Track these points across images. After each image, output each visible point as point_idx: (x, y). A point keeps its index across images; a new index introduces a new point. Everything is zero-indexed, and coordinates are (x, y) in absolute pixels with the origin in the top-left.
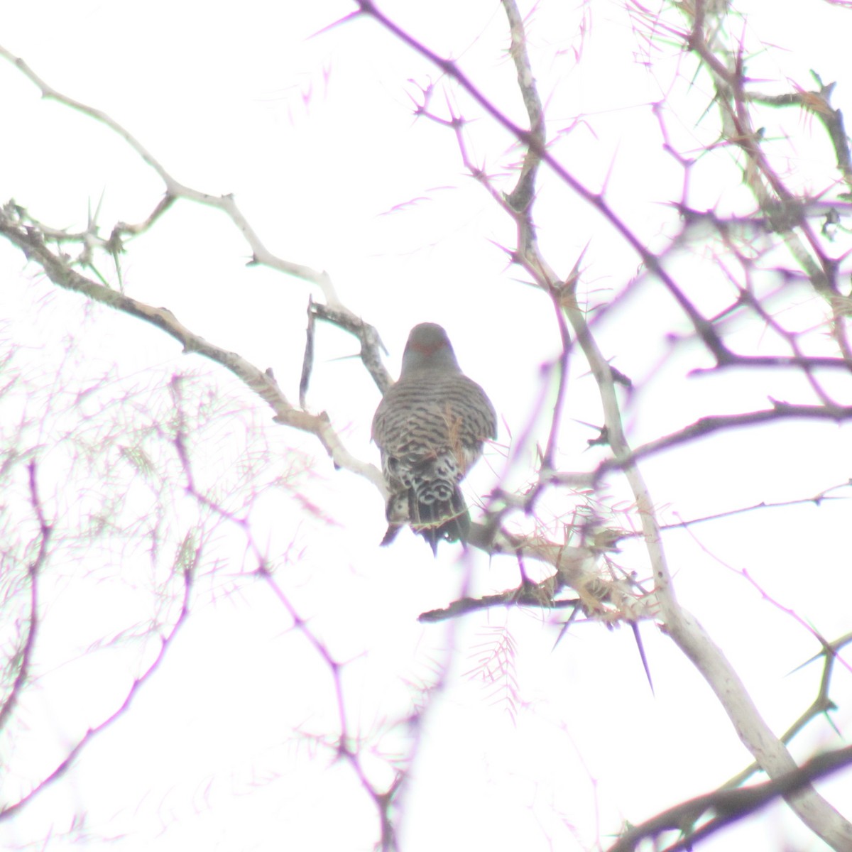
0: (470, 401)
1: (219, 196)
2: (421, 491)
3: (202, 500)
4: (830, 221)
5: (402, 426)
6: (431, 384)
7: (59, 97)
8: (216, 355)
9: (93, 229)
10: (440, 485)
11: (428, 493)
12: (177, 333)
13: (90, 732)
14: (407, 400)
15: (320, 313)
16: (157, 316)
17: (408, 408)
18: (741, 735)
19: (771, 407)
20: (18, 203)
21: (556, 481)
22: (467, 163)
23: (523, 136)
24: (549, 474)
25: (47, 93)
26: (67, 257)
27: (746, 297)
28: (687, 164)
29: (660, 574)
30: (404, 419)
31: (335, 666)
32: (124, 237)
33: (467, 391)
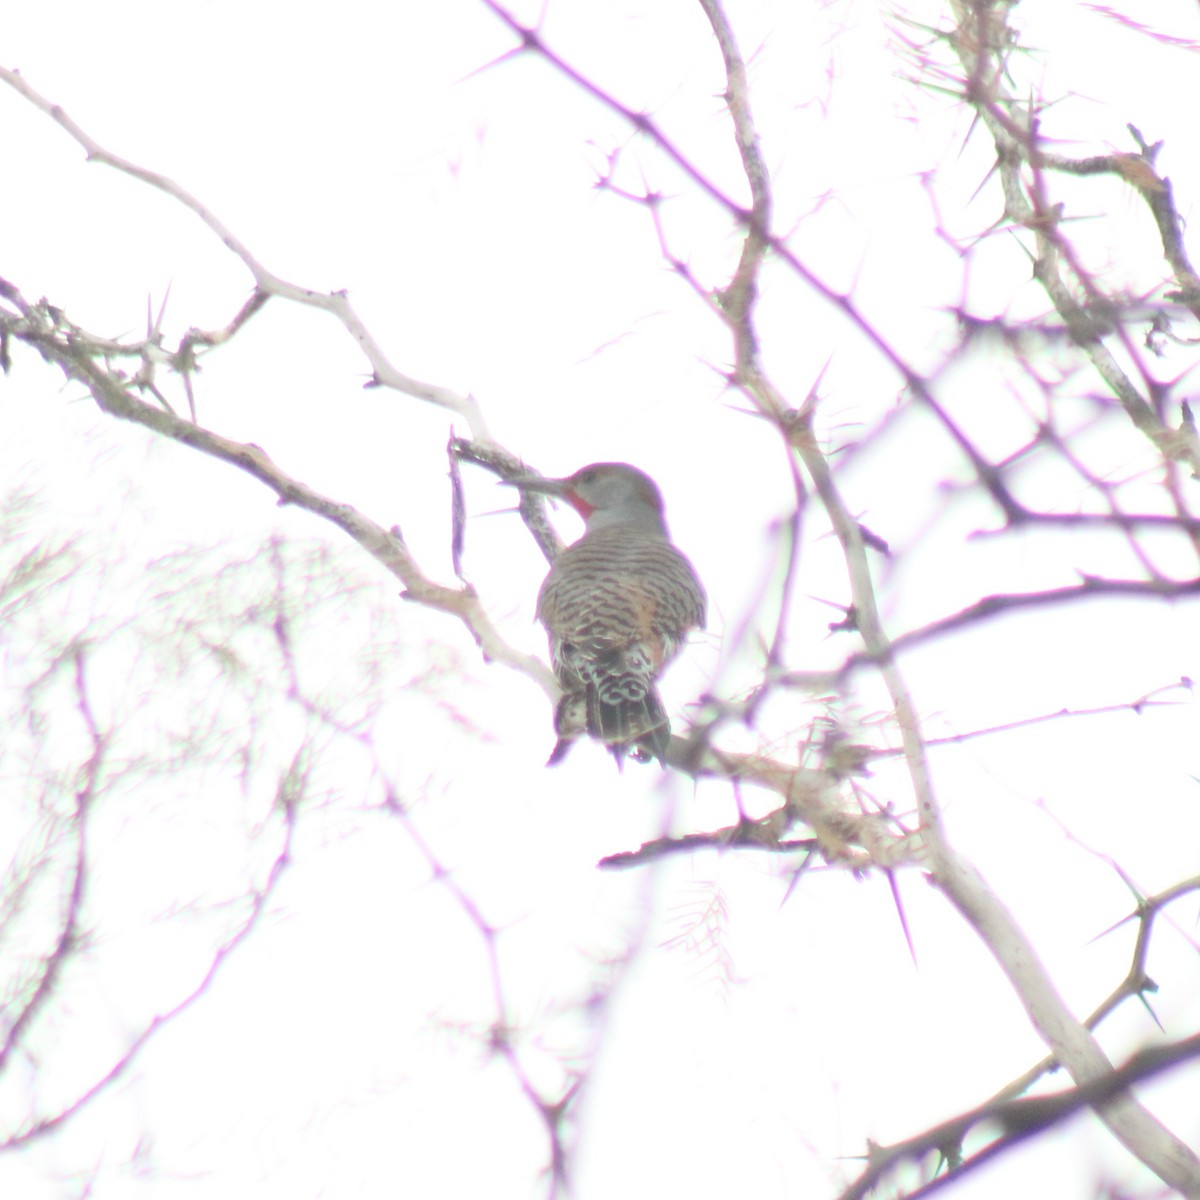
0: (675, 575)
1: (327, 292)
2: (604, 688)
3: (310, 708)
4: (1157, 328)
5: (583, 602)
6: (623, 548)
7: (112, 161)
8: (324, 508)
9: (156, 339)
10: (629, 681)
11: (614, 690)
12: (270, 479)
13: (157, 1021)
14: (589, 568)
15: (464, 451)
16: (243, 454)
17: (589, 577)
18: (1037, 1023)
19: (1078, 582)
20: (51, 303)
21: (788, 681)
22: (666, 254)
23: (743, 216)
24: (777, 673)
25: (95, 154)
26: (121, 375)
27: (1046, 434)
28: (965, 253)
29: (927, 806)
30: (584, 593)
31: (488, 932)
32: (197, 349)
33: (671, 560)
